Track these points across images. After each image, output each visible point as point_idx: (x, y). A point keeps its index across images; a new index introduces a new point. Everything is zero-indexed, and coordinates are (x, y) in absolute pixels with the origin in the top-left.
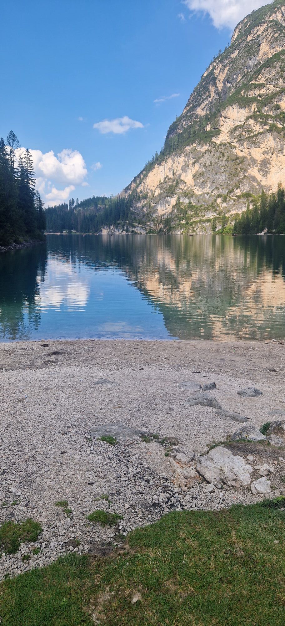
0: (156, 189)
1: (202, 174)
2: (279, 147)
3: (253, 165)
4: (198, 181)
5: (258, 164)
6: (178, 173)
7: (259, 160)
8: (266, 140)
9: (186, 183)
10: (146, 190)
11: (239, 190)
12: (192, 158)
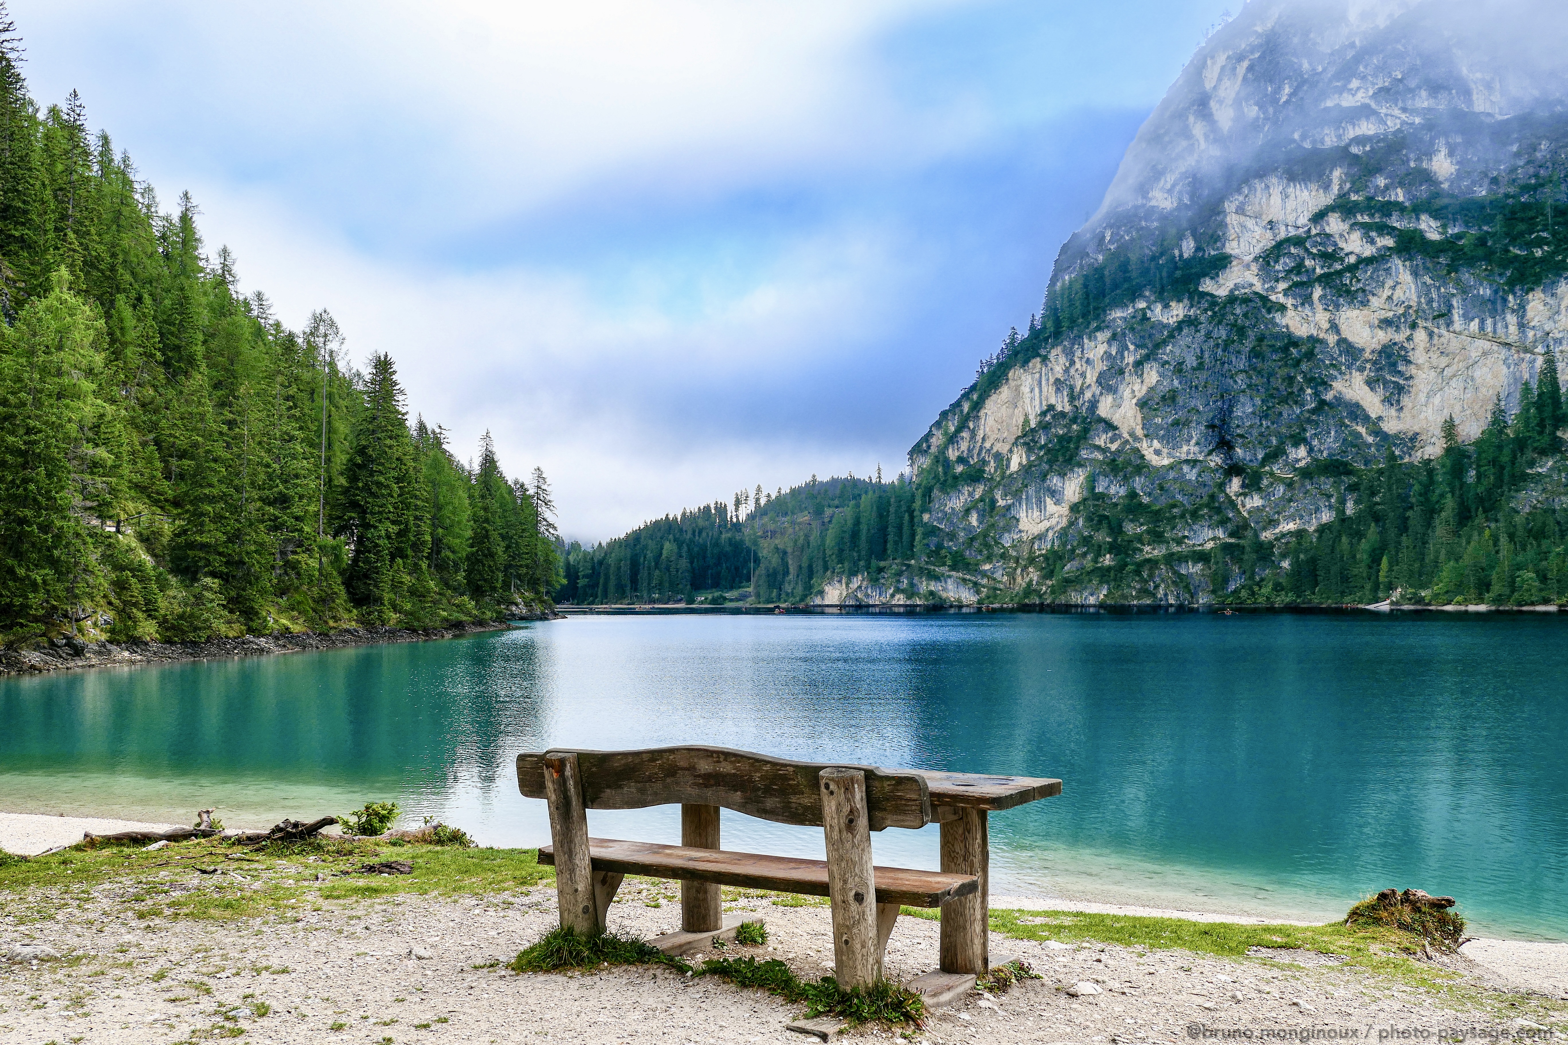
0: (1011, 451)
1: (1170, 398)
2: (1435, 305)
3: (1349, 367)
4: (1158, 420)
5: (1367, 361)
6: (1088, 395)
7: (1368, 351)
8: (1390, 283)
9: (1116, 428)
10: (979, 454)
11: (1302, 452)
12: (1132, 347)
